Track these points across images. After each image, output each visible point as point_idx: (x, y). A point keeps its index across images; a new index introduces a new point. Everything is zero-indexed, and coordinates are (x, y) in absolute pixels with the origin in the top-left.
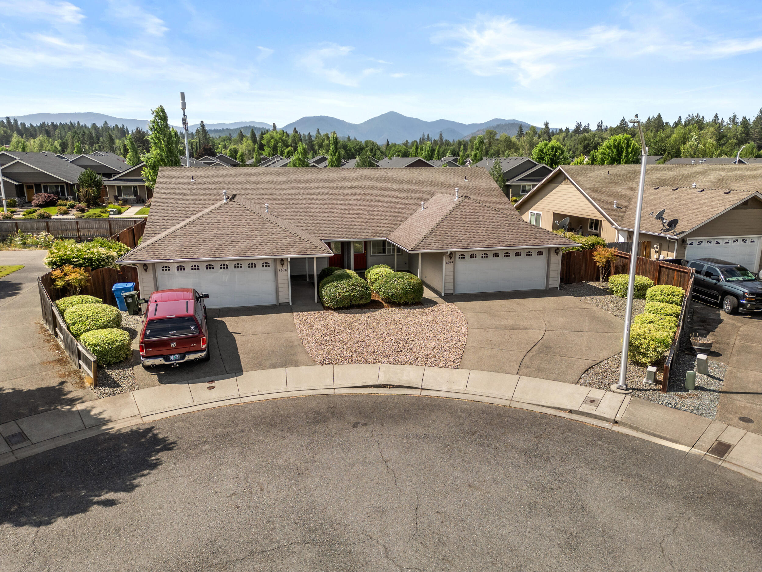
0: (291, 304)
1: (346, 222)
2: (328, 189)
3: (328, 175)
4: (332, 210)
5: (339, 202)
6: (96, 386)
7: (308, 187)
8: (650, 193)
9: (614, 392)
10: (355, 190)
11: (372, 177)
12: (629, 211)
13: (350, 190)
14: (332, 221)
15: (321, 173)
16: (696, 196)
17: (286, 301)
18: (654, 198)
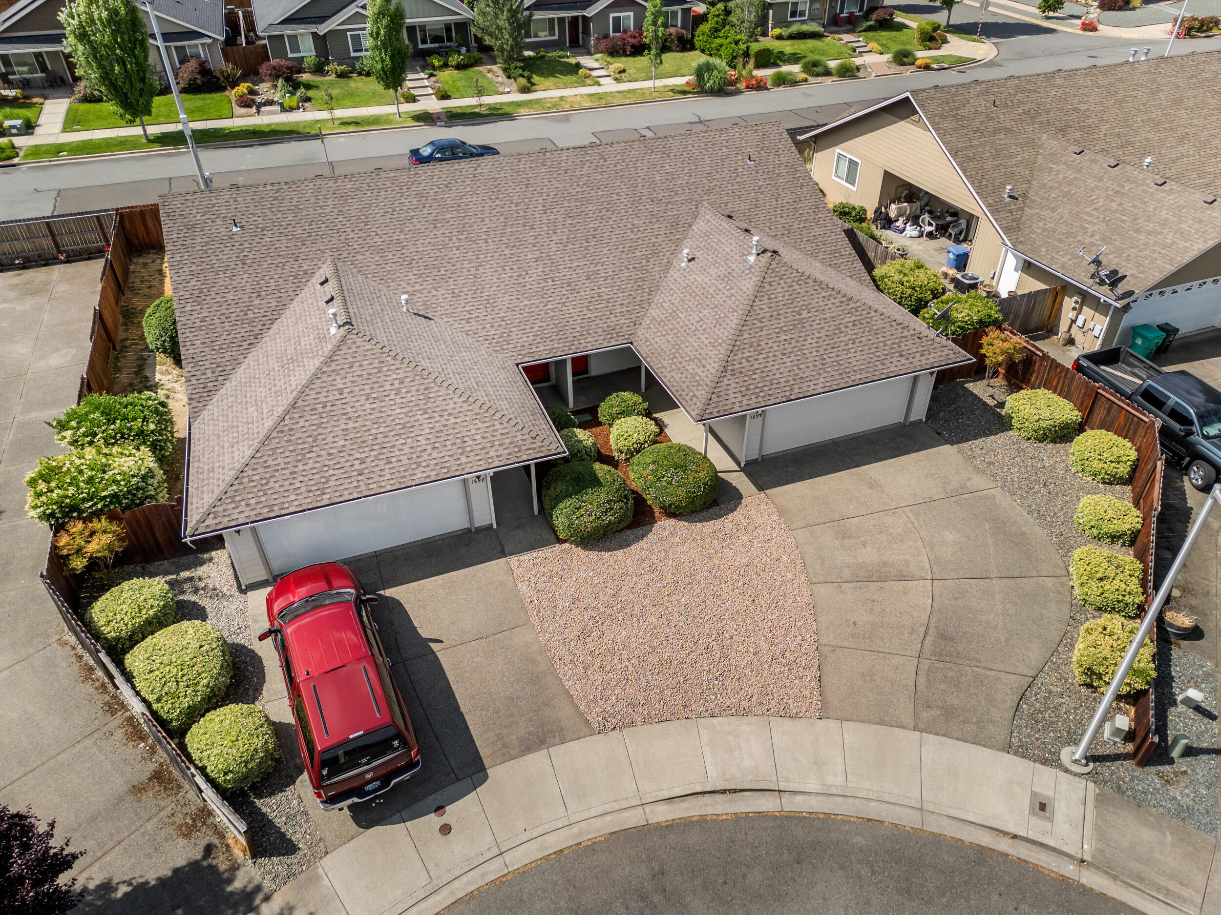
0: (495, 526)
1: (552, 310)
2: (502, 219)
3: (496, 179)
4: (521, 280)
5: (530, 256)
6: (254, 856)
7: (464, 217)
8: (1065, 163)
9: (1066, 771)
10: (552, 217)
11: (578, 173)
12: (1031, 208)
13: (544, 217)
14: (527, 310)
15: (480, 174)
16: (1152, 194)
17: (487, 522)
18: (1076, 179)
